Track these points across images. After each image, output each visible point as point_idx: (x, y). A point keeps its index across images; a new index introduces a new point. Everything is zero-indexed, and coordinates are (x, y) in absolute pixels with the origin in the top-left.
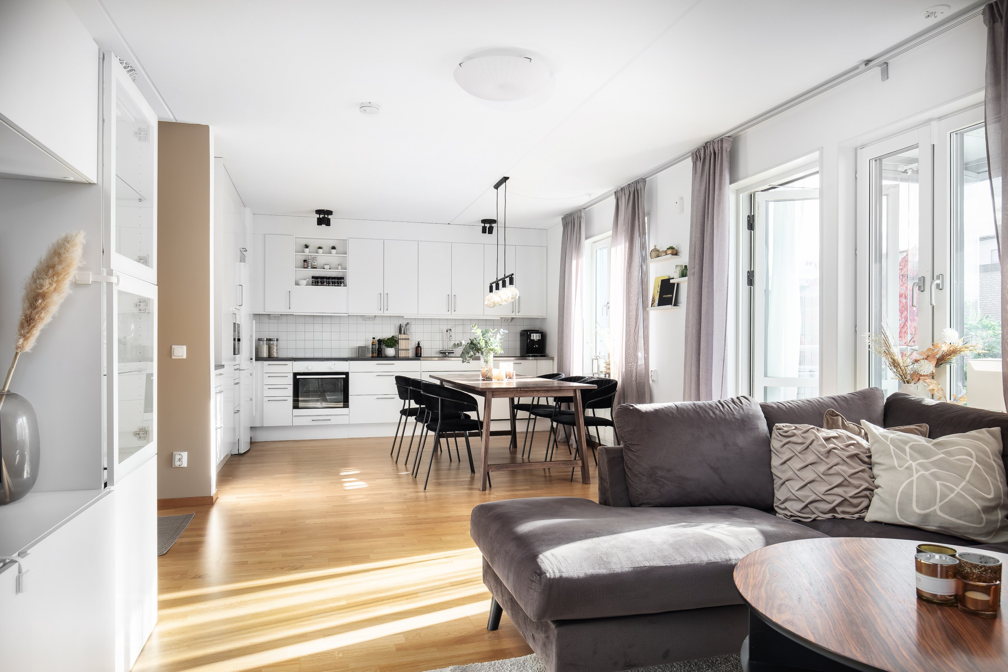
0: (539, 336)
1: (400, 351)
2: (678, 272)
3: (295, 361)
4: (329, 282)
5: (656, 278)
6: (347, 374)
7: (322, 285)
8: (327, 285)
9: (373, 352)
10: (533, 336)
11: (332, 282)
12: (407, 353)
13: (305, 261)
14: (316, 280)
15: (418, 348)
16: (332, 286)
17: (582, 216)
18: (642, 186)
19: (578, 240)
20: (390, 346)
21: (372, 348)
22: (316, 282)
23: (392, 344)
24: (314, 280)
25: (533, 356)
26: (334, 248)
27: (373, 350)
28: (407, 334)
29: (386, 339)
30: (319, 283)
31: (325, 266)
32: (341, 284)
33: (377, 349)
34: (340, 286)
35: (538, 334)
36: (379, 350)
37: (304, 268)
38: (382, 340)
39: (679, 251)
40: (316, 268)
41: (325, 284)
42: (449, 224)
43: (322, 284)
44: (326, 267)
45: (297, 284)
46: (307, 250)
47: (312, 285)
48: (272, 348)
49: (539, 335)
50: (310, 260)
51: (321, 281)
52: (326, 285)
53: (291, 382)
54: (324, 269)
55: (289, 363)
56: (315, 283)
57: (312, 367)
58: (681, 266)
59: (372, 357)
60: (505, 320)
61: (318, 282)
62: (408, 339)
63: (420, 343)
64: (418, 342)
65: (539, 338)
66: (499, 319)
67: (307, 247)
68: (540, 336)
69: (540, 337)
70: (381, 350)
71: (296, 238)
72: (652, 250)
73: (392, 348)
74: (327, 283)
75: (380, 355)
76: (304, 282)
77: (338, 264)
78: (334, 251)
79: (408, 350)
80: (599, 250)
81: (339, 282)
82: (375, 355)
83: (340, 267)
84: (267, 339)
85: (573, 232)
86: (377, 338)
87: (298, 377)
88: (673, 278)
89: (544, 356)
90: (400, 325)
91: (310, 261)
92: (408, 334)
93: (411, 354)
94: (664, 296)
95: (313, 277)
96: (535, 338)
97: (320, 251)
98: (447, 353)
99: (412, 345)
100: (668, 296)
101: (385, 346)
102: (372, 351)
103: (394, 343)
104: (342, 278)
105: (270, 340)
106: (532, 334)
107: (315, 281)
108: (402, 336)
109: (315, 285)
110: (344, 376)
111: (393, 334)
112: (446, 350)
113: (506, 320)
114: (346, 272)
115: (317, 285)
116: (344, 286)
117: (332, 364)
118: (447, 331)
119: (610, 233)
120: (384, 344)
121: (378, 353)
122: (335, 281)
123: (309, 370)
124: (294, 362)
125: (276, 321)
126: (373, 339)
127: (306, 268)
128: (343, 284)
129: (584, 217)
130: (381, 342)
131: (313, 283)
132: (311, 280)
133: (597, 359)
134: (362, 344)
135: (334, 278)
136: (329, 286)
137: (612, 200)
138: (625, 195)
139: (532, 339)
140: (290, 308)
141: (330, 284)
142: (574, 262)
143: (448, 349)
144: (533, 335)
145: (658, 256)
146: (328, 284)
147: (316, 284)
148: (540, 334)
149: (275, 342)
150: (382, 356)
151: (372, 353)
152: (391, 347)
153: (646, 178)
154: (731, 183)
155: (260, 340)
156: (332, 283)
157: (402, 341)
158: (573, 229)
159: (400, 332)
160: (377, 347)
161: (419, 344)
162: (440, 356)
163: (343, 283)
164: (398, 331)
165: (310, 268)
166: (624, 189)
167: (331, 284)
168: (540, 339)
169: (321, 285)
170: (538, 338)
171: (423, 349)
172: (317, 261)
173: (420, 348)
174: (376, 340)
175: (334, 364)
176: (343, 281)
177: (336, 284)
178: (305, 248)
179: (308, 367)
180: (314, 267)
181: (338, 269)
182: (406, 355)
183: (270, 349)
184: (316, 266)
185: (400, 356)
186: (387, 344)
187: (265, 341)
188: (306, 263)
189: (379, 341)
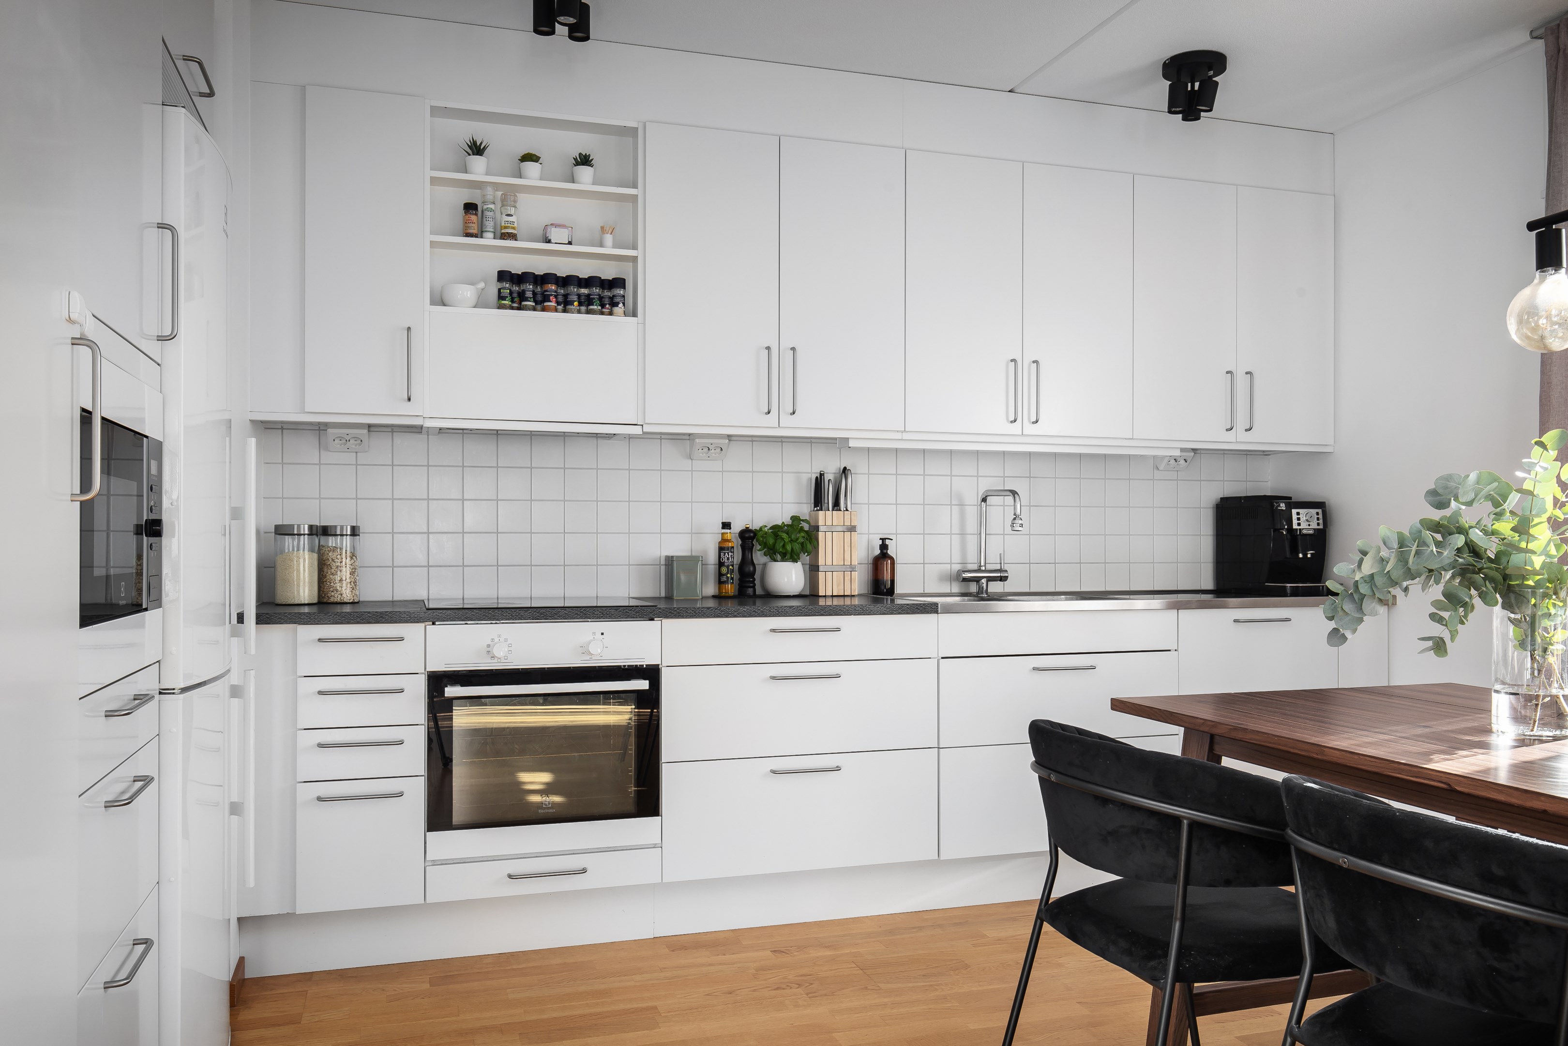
0: (1318, 519)
3: (434, 624)
4: (566, 296)
6: (652, 673)
7: (539, 307)
8: (560, 307)
9: (724, 579)
10: (1299, 519)
11: (579, 296)
12: (847, 578)
13: (470, 207)
14: (516, 288)
15: (883, 561)
16: (579, 312)
20: (784, 556)
21: (721, 564)
22: (515, 295)
23: (797, 547)
24: (505, 288)
26: (584, 160)
27: (724, 570)
28: (844, 509)
29: (772, 529)
30: (526, 299)
31: (553, 229)
32: (614, 304)
33: (736, 567)
34: (611, 313)
35: (1312, 512)
36: (747, 569)
37: (468, 235)
38: (756, 532)
40: (513, 237)
41: (553, 304)
42: (1012, 91)
43: (540, 302)
44: (556, 234)
45: (439, 300)
46: (477, 163)
47: (501, 306)
48: (334, 565)
49: (1318, 514)
50: (492, 206)
51: (534, 294)
52: (555, 311)
53: (419, 712)
54: (549, 241)
55: (412, 631)
56: (512, 301)
57: (510, 645)
59: (719, 597)
60: (1169, 462)
61: (522, 297)
62: (848, 528)
63: (887, 542)
64: (883, 540)
65: (1318, 524)
67: (477, 149)
68: (1320, 516)
69: (1320, 522)
70: (752, 569)
71: (436, 111)
73: (792, 560)
74: (558, 303)
75: (750, 591)
76: (468, 293)
77: (602, 228)
78: (585, 172)
79: (849, 569)
81: (607, 301)
82: (730, 588)
83: (609, 239)
84: (311, 527)
86: (737, 527)
87: (448, 690)
91: (491, 210)
92: (849, 509)
95: (503, 276)
96: (1303, 525)
97: (531, 168)
98: (984, 581)
99: (863, 551)
101: (767, 554)
102: (720, 575)
103: (802, 544)
104: (619, 283)
105: (325, 531)
106: (1294, 511)
107: (511, 293)
108: (826, 518)
109: (512, 308)
110: (643, 685)
111: (794, 510)
112: (979, 571)
113: (1173, 461)
114: (634, 259)
116: (625, 314)
117: (594, 633)
120: (763, 546)
121: (740, 580)
122: (588, 295)
123: (496, 660)
124: (432, 628)
125: (350, 458)
126: (722, 528)
127: (476, 236)
128: (621, 305)
130: (752, 538)
131: (501, 297)
132: (496, 285)
134: (679, 547)
135: (588, 282)
136: (565, 311)
139: (1294, 526)
140: (409, 399)
141: (572, 303)
143: (989, 567)
144: (1298, 514)
146: (565, 304)
147: (515, 305)
148: (1320, 511)
149: (347, 541)
150: (754, 595)
151: (720, 582)
152: (793, 557)
155: (282, 531)
156: (580, 304)
157: (827, 533)
159: (818, 501)
160: (737, 559)
161: (884, 547)
162: (953, 591)
163: (624, 304)
164: (810, 496)
165: (491, 235)
167: (576, 303)
168: (1322, 527)
169: (534, 309)
170: (1314, 525)
171: (898, 568)
172: (515, 207)
173: (889, 561)
174: (732, 530)
175: (602, 634)
176: (624, 296)
177: (595, 307)
178: (469, 155)
179: (489, 646)
180: (507, 233)
181: (601, 245)
182: (845, 594)
183: (325, 570)
184: (514, 228)
185: (821, 596)
186: (784, 546)
187: (306, 536)
188: (476, 214)
189: (747, 535)
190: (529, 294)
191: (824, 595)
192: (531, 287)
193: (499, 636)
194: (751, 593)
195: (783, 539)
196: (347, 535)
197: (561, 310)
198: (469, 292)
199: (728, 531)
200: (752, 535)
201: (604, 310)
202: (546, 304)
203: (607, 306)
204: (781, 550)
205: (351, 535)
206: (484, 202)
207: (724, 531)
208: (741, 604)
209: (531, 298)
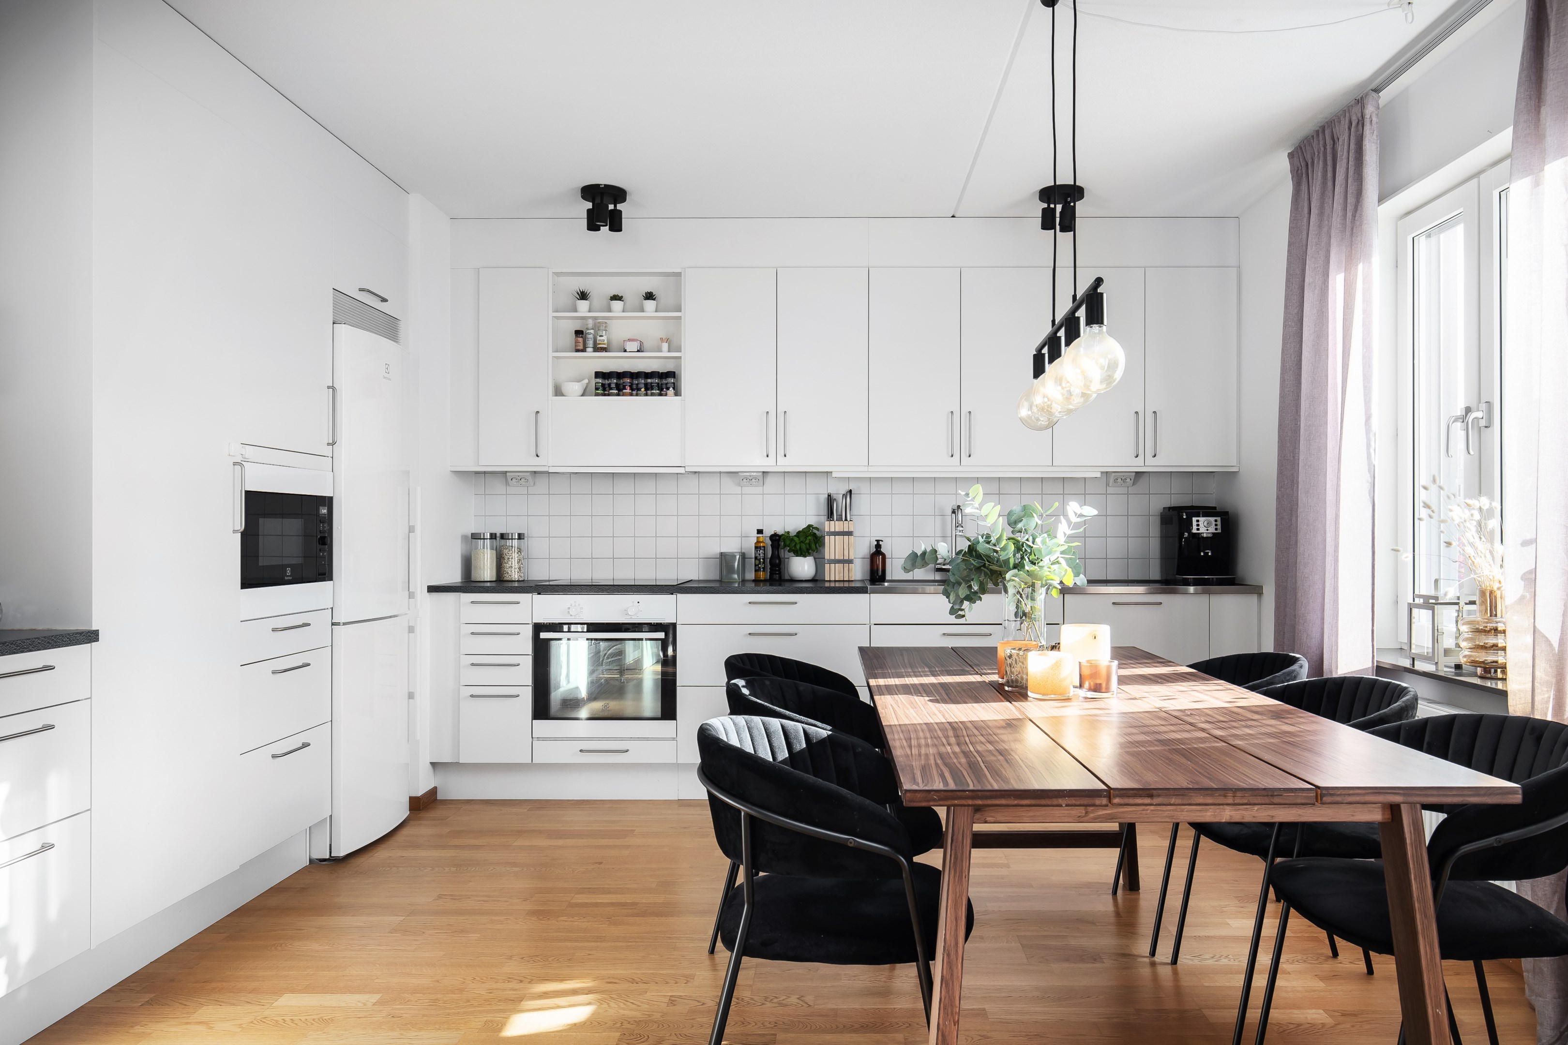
0: (1216, 525)
1: (827, 566)
3: (539, 594)
4: (637, 385)
6: (670, 628)
7: (621, 393)
8: (634, 392)
9: (757, 568)
10: (1198, 525)
11: (645, 384)
12: (846, 569)
13: (579, 333)
14: (605, 383)
15: (877, 555)
16: (646, 395)
17: (1367, 116)
19: (1351, 200)
20: (799, 552)
21: (756, 558)
22: (605, 386)
23: (804, 547)
24: (599, 383)
25: (1196, 583)
26: (649, 296)
27: (757, 562)
28: (846, 520)
29: (793, 534)
30: (611, 389)
31: (628, 343)
32: (668, 389)
33: (767, 560)
34: (666, 395)
35: (1212, 519)
36: (775, 562)
37: (577, 351)
38: (780, 536)
40: (605, 350)
41: (628, 391)
42: (953, 217)
43: (620, 390)
44: (630, 346)
45: (558, 392)
46: (583, 305)
47: (597, 395)
48: (506, 558)
49: (1216, 521)
50: (592, 331)
51: (617, 384)
52: (631, 395)
53: (527, 647)
54: (625, 351)
55: (524, 598)
56: (603, 389)
57: (580, 608)
59: (757, 581)
60: (1116, 480)
61: (608, 387)
62: (849, 533)
63: (881, 543)
64: (878, 541)
65: (1216, 529)
66: (1098, 475)
67: (583, 296)
68: (1219, 523)
69: (1219, 527)
70: (777, 561)
71: (555, 275)
73: (805, 556)
74: (632, 390)
75: (776, 576)
76: (576, 388)
77: (660, 338)
78: (650, 305)
79: (850, 562)
80: (1423, 238)
81: (664, 386)
82: (764, 577)
83: (665, 346)
84: (491, 534)
85: (1330, 183)
86: (768, 532)
87: (543, 635)
89: (1233, 583)
90: (829, 496)
91: (591, 334)
92: (849, 519)
93: (858, 572)
95: (598, 375)
96: (1203, 530)
97: (617, 305)
99: (860, 549)
101: (789, 551)
102: (755, 565)
103: (811, 544)
104: (671, 374)
105: (503, 536)
106: (1194, 519)
108: (835, 525)
110: (664, 635)
111: (812, 521)
113: (1119, 480)
114: (680, 358)
115: (605, 395)
116: (676, 394)
117: (633, 602)
118: (954, 512)
120: (785, 546)
121: (771, 571)
122: (651, 383)
123: (572, 617)
124: (536, 597)
125: (524, 490)
126: (758, 533)
127: (582, 351)
128: (671, 389)
129: (1374, 119)
130: (779, 540)
131: (596, 389)
132: (594, 381)
134: (732, 546)
135: (647, 375)
136: (637, 395)
139: (1194, 531)
140: (538, 456)
141: (639, 389)
142: (1337, 281)
144: (1198, 521)
146: (635, 390)
147: (607, 392)
148: (1219, 519)
149: (515, 542)
150: (780, 577)
151: (756, 571)
152: (805, 553)
155: (475, 537)
156: (646, 389)
157: (832, 537)
158: (1330, 174)
159: (830, 515)
160: (769, 554)
161: (878, 546)
163: (674, 388)
164: (824, 510)
165: (591, 350)
167: (643, 390)
168: (1219, 531)
169: (618, 395)
170: (1212, 530)
171: (888, 562)
172: (606, 330)
173: (881, 557)
174: (764, 535)
175: (638, 602)
176: (674, 383)
177: (655, 391)
178: (579, 300)
179: (569, 608)
180: (600, 347)
181: (660, 351)
182: (845, 580)
183: (502, 560)
184: (604, 344)
185: (827, 581)
186: (795, 546)
187: (488, 540)
188: (582, 337)
189: (774, 538)
190: (613, 386)
191: (829, 580)
192: (615, 381)
193: (575, 602)
194: (777, 578)
195: (795, 541)
196: (515, 539)
197: (635, 394)
198: (576, 386)
199: (761, 535)
200: (777, 538)
201: (662, 392)
202: (624, 391)
203: (664, 390)
204: (793, 548)
205: (518, 539)
206: (587, 329)
207: (759, 535)
208: (771, 585)
209: (614, 388)
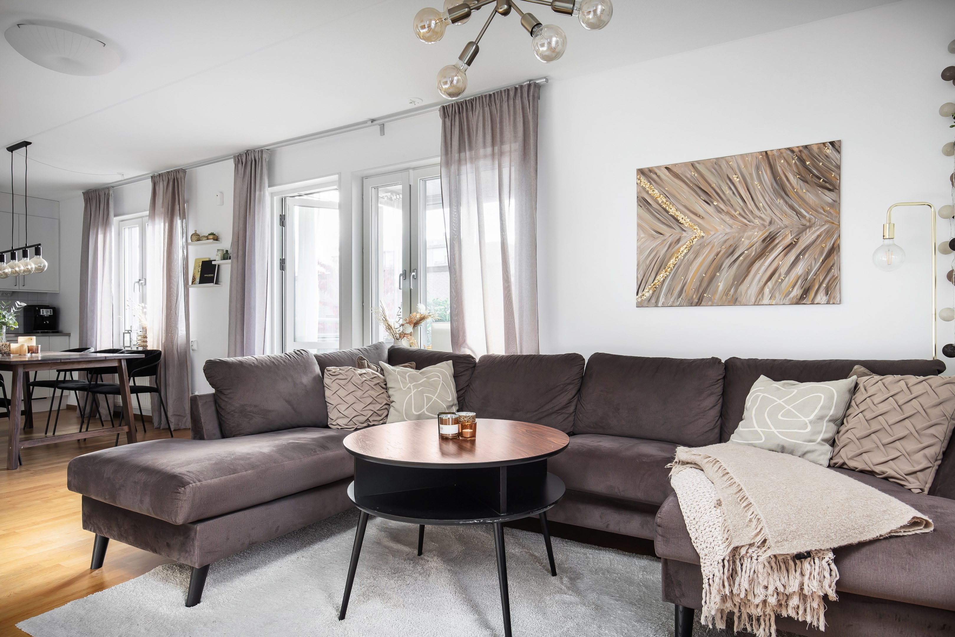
0: (51, 312)
2: (220, 255)
5: (196, 260)
10: (43, 312)
17: (110, 194)
18: (182, 175)
19: (105, 216)
25: (42, 333)
35: (49, 310)
39: (220, 237)
49: (50, 311)
58: (223, 250)
65: (51, 314)
68: (52, 311)
69: (52, 313)
72: (193, 234)
80: (127, 229)
85: (98, 208)
88: (215, 260)
89: (58, 332)
94: (205, 276)
96: (45, 314)
100: (210, 275)
106: (41, 310)
113: (4, 294)
119: (147, 213)
129: (113, 195)
133: (130, 333)
137: (148, 184)
138: (163, 181)
139: (41, 314)
142: (100, 237)
144: (43, 310)
145: (199, 240)
148: (52, 310)
153: (186, 169)
154: (269, 186)
158: (98, 205)
166: (162, 176)
170: (49, 314)
